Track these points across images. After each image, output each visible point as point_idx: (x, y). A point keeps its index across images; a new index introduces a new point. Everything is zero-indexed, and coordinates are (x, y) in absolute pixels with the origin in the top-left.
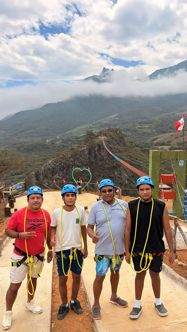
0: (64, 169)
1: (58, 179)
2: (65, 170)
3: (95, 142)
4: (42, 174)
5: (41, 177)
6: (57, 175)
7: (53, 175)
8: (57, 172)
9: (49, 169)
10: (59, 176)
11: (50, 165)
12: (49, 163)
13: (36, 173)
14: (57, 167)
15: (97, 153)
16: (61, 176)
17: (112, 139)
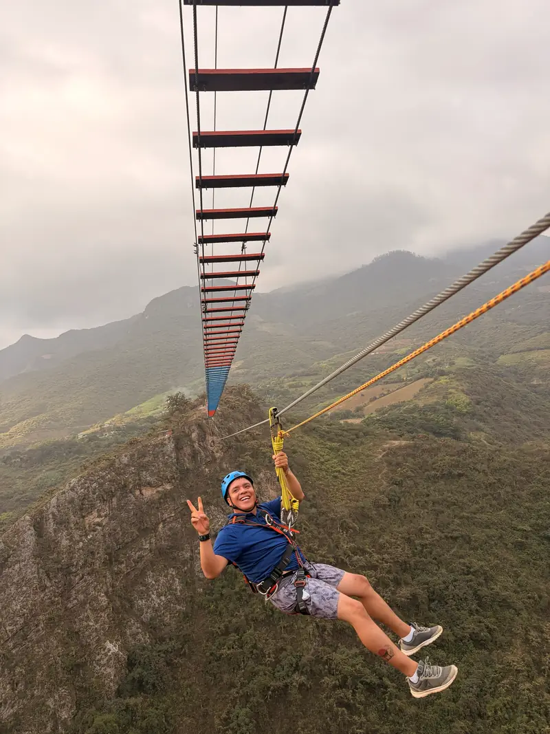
0: (113, 496)
1: (99, 524)
2: (114, 500)
3: (190, 420)
4: (51, 516)
5: (51, 526)
6: (95, 514)
7: (83, 517)
8: (93, 506)
9: (71, 501)
10: (99, 516)
11: (72, 489)
12: (72, 485)
13: (33, 517)
14: (94, 493)
15: (196, 445)
16: (106, 516)
17: (232, 408)
